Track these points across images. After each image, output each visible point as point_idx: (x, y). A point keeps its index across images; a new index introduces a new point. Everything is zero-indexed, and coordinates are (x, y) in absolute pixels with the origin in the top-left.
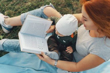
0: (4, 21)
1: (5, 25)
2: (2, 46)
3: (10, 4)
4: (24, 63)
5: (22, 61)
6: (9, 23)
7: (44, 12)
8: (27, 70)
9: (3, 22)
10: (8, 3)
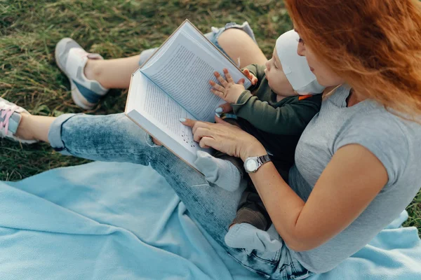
0: (82, 65)
1: (83, 81)
2: (60, 129)
3: (116, 29)
4: (110, 210)
5: (104, 201)
6: (98, 74)
7: (218, 41)
8: (115, 233)
9: (80, 68)
10: (112, 24)
